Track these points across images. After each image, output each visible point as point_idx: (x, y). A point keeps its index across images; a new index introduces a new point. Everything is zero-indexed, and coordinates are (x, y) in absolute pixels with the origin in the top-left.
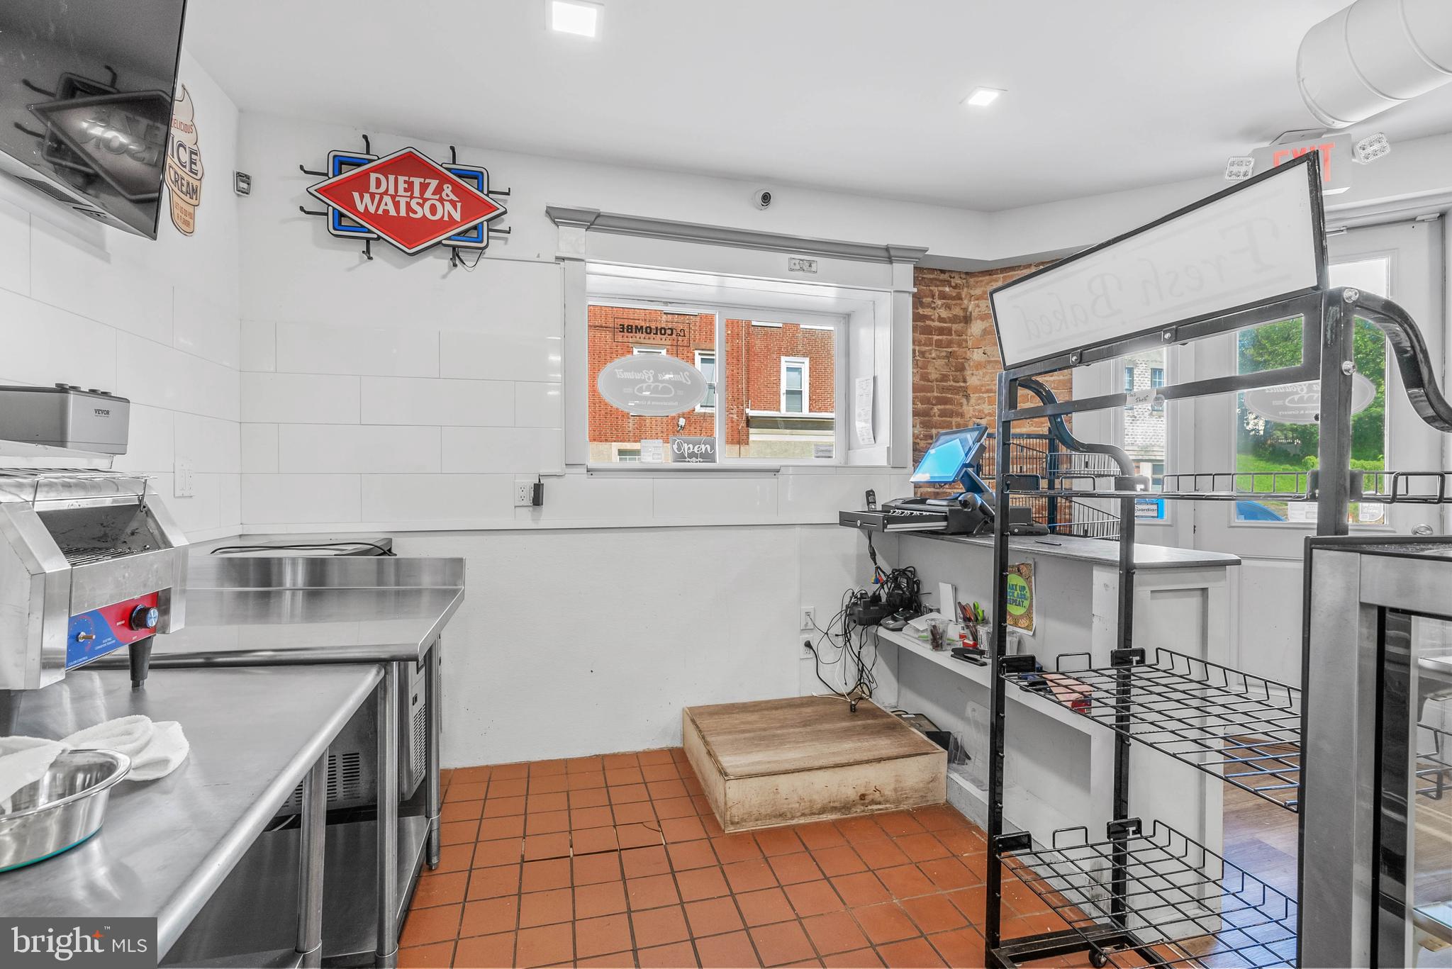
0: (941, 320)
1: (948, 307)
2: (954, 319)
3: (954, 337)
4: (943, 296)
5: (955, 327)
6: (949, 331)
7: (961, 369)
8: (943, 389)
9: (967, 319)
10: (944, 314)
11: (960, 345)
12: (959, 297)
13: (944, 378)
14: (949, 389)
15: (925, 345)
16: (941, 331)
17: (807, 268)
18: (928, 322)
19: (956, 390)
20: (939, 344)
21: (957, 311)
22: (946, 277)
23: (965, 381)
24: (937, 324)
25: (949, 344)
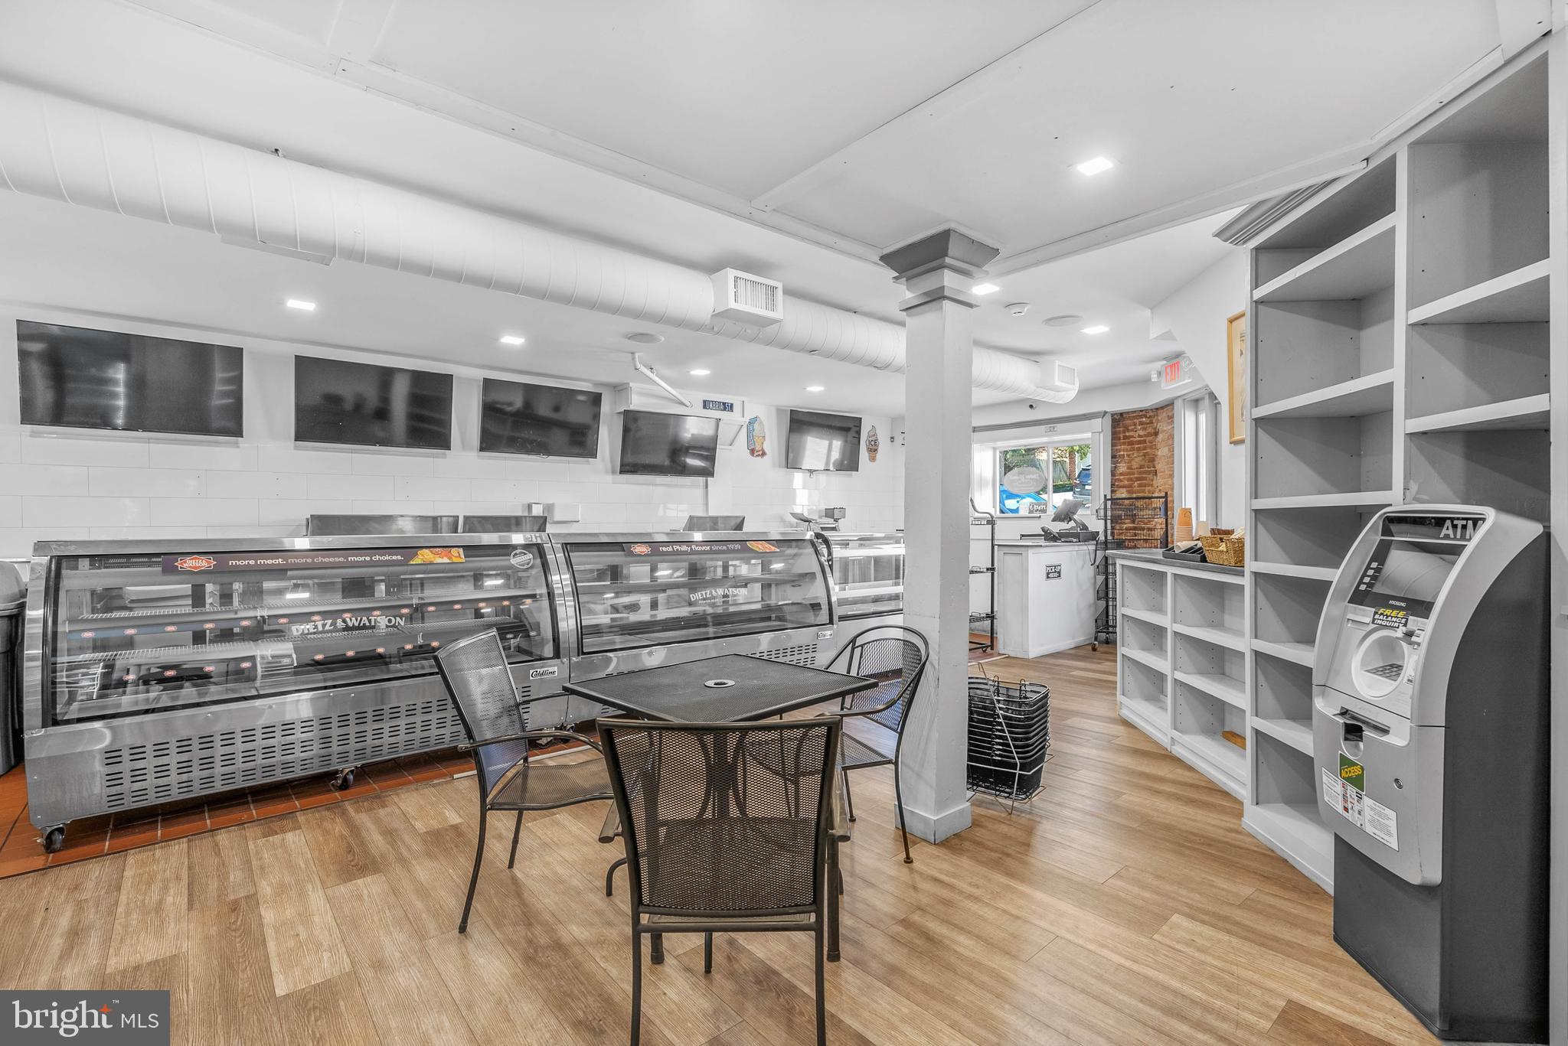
0: (1139, 436)
1: (1145, 429)
2: (1149, 435)
3: (1148, 444)
4: (1141, 423)
5: (1148, 439)
6: (1145, 442)
7: (1152, 460)
8: (1140, 473)
9: (1156, 434)
10: (1141, 433)
11: (1151, 448)
12: (1151, 422)
13: (1141, 467)
14: (1144, 472)
15: (1130, 451)
16: (1139, 442)
17: (1052, 430)
18: (1132, 439)
19: (1149, 473)
20: (1139, 449)
21: (1150, 430)
22: (1144, 413)
23: (1154, 467)
24: (1138, 439)
25: (1145, 448)
